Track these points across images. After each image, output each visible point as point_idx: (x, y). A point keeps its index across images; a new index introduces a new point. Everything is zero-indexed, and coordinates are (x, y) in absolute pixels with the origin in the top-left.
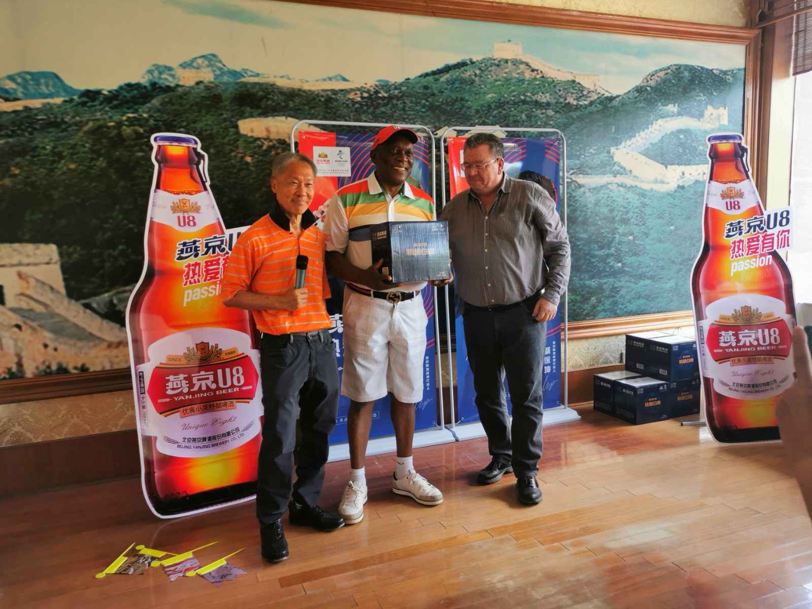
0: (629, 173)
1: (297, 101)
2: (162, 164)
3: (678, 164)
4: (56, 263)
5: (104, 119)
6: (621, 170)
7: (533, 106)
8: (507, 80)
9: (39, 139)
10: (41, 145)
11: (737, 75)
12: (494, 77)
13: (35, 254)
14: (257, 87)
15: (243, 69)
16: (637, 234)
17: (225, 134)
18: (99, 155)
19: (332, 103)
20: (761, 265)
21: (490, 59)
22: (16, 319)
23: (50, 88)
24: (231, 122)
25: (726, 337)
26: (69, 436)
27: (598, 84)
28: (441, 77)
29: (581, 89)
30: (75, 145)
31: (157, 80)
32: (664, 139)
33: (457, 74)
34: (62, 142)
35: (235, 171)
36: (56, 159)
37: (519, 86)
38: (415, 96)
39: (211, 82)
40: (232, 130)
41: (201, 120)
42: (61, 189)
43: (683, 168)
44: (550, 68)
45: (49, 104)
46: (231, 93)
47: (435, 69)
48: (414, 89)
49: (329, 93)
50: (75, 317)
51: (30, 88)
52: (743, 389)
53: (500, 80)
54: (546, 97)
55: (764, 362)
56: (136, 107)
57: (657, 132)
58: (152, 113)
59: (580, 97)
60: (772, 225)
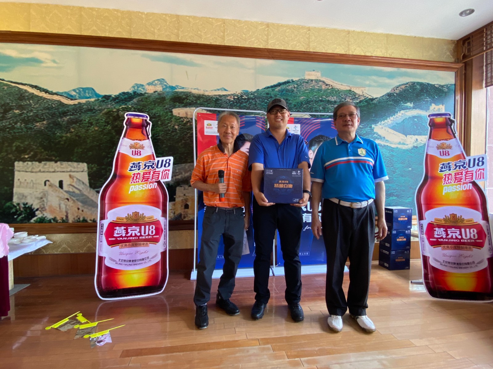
0: (383, 138)
1: (201, 100)
2: (128, 126)
3: (414, 135)
4: (86, 172)
5: (112, 108)
6: (378, 137)
7: (326, 103)
8: (312, 90)
9: (83, 117)
10: (84, 119)
11: (450, 88)
12: (305, 88)
13: (77, 167)
14: (183, 94)
15: (176, 85)
17: (166, 115)
18: (108, 123)
19: (218, 101)
20: (464, 189)
21: (303, 79)
22: (67, 196)
23: (90, 95)
24: (169, 110)
25: (439, 232)
26: (86, 252)
27: (365, 92)
28: (276, 89)
29: (355, 94)
30: (98, 119)
31: (136, 91)
32: (405, 121)
33: (285, 87)
34: (93, 118)
35: (170, 132)
36: (90, 125)
37: (319, 93)
38: (261, 98)
39: (161, 92)
40: (169, 113)
41: (155, 109)
42: (91, 139)
43: (416, 137)
44: (336, 84)
45: (88, 101)
46: (170, 97)
47: (272, 85)
48: (261, 95)
49: (218, 96)
50: (92, 196)
51: (82, 94)
52: (451, 265)
53: (308, 90)
54: (334, 98)
55: (466, 249)
56: (126, 103)
57: (401, 117)
58: (133, 105)
59: (354, 98)
60: (472, 165)
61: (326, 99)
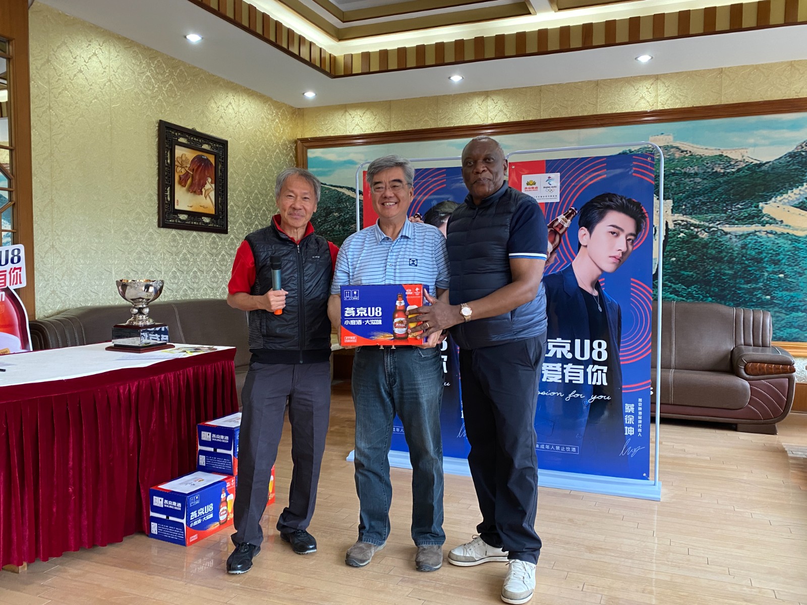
0: (780, 223)
6: (771, 220)
7: (682, 177)
16: (789, 273)
21: (645, 148)
27: (746, 155)
29: (729, 160)
37: (670, 163)
54: (694, 169)
59: (728, 166)
61: (681, 171)
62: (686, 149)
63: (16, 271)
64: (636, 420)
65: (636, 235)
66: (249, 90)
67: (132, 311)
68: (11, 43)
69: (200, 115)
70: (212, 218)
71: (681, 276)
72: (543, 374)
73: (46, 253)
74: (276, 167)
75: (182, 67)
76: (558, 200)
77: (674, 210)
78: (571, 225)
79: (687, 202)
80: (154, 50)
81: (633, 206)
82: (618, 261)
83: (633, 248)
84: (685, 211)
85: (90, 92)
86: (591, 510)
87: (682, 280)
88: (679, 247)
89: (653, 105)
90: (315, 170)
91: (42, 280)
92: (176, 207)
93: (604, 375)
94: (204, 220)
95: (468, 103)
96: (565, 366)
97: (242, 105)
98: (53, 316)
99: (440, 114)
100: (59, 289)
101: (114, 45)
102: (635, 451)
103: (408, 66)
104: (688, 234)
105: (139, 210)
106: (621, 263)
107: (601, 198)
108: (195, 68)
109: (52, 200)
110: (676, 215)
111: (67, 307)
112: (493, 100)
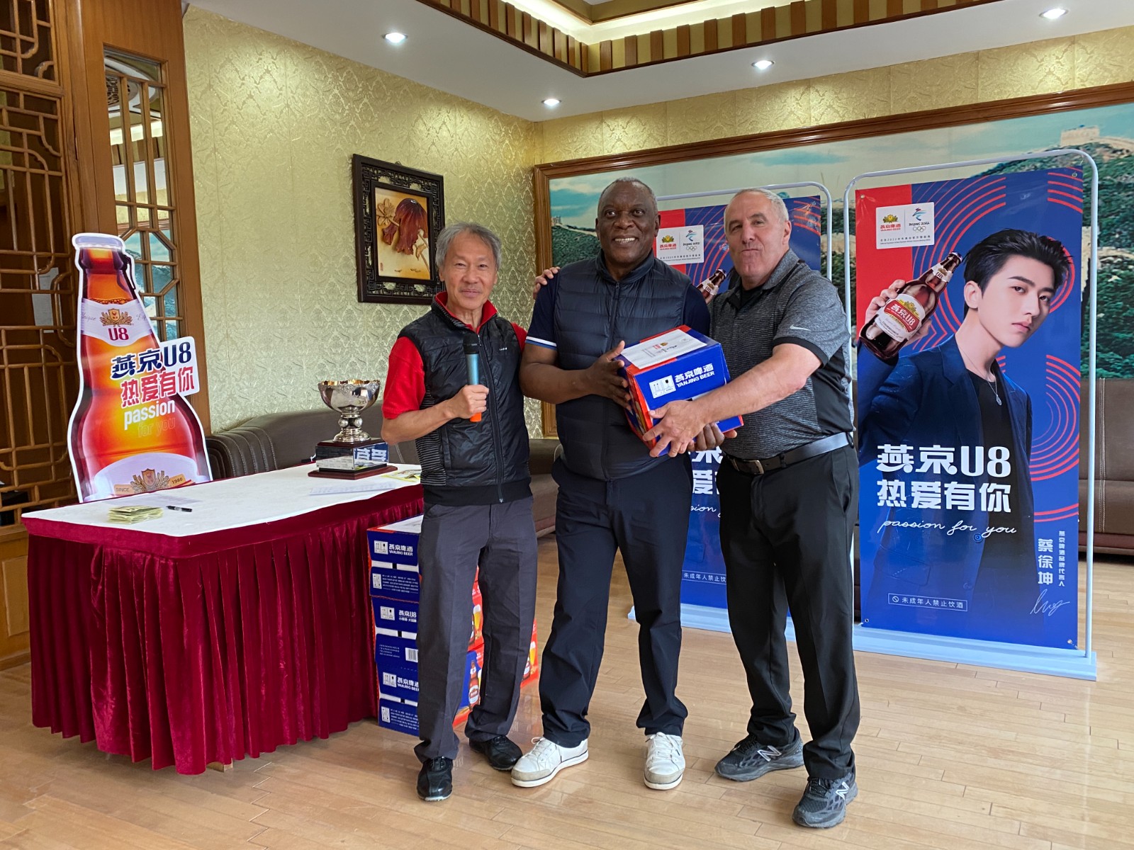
33: (1012, 171)
61: (1112, 181)
62: (1120, 148)
63: (186, 372)
64: (1056, 562)
65: (1053, 291)
66: (468, 101)
67: (340, 423)
68: (163, 66)
69: (405, 142)
70: (427, 285)
71: (1113, 340)
72: (913, 497)
73: (220, 344)
74: (507, 208)
75: (379, 78)
76: (933, 244)
77: (1102, 242)
78: (952, 279)
79: (1122, 228)
80: (342, 58)
81: (1049, 247)
82: (1026, 329)
83: (1049, 311)
84: (1120, 242)
85: (263, 124)
86: (993, 693)
87: (1115, 345)
88: (1109, 296)
89: (1067, 83)
90: (560, 208)
91: (216, 381)
92: (381, 273)
93: (1006, 498)
94: (417, 289)
95: (780, 98)
96: (946, 485)
97: (459, 125)
98: (231, 428)
99: (738, 116)
100: (237, 392)
101: (291, 56)
102: (1055, 606)
103: (693, 53)
104: (1124, 276)
105: (332, 280)
106: (1032, 332)
107: (999, 238)
108: (395, 77)
109: (223, 273)
110: (1105, 248)
111: (249, 415)
112: (817, 91)
